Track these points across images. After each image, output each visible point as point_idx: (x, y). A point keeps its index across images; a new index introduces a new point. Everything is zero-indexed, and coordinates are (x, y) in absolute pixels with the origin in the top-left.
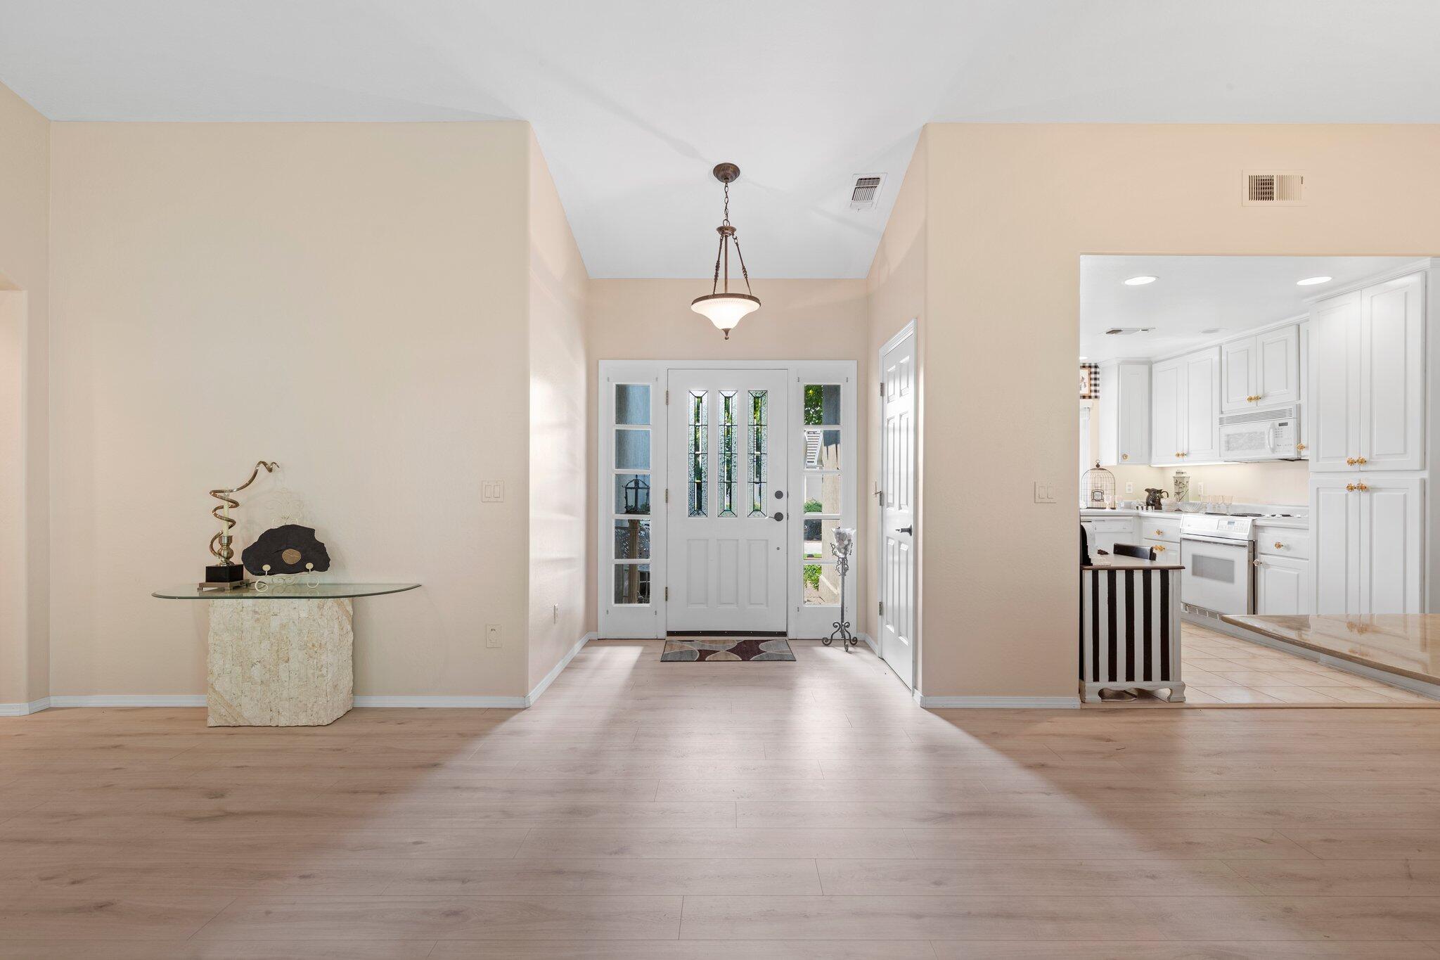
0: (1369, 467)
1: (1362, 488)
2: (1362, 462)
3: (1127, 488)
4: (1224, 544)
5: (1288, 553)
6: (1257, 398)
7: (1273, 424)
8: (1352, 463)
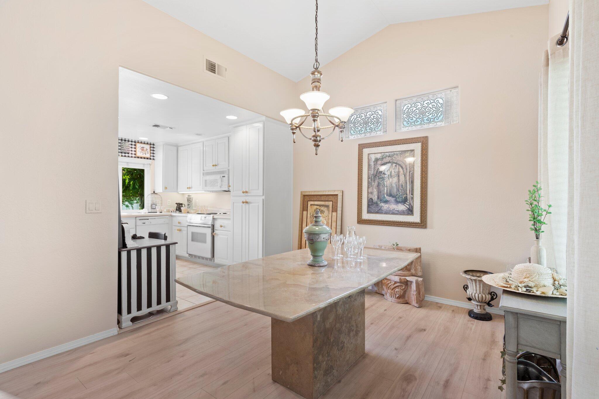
0: (249, 194)
1: (247, 202)
2: (246, 192)
3: (168, 203)
4: (203, 227)
5: (224, 229)
6: (216, 165)
7: (221, 176)
8: (243, 192)
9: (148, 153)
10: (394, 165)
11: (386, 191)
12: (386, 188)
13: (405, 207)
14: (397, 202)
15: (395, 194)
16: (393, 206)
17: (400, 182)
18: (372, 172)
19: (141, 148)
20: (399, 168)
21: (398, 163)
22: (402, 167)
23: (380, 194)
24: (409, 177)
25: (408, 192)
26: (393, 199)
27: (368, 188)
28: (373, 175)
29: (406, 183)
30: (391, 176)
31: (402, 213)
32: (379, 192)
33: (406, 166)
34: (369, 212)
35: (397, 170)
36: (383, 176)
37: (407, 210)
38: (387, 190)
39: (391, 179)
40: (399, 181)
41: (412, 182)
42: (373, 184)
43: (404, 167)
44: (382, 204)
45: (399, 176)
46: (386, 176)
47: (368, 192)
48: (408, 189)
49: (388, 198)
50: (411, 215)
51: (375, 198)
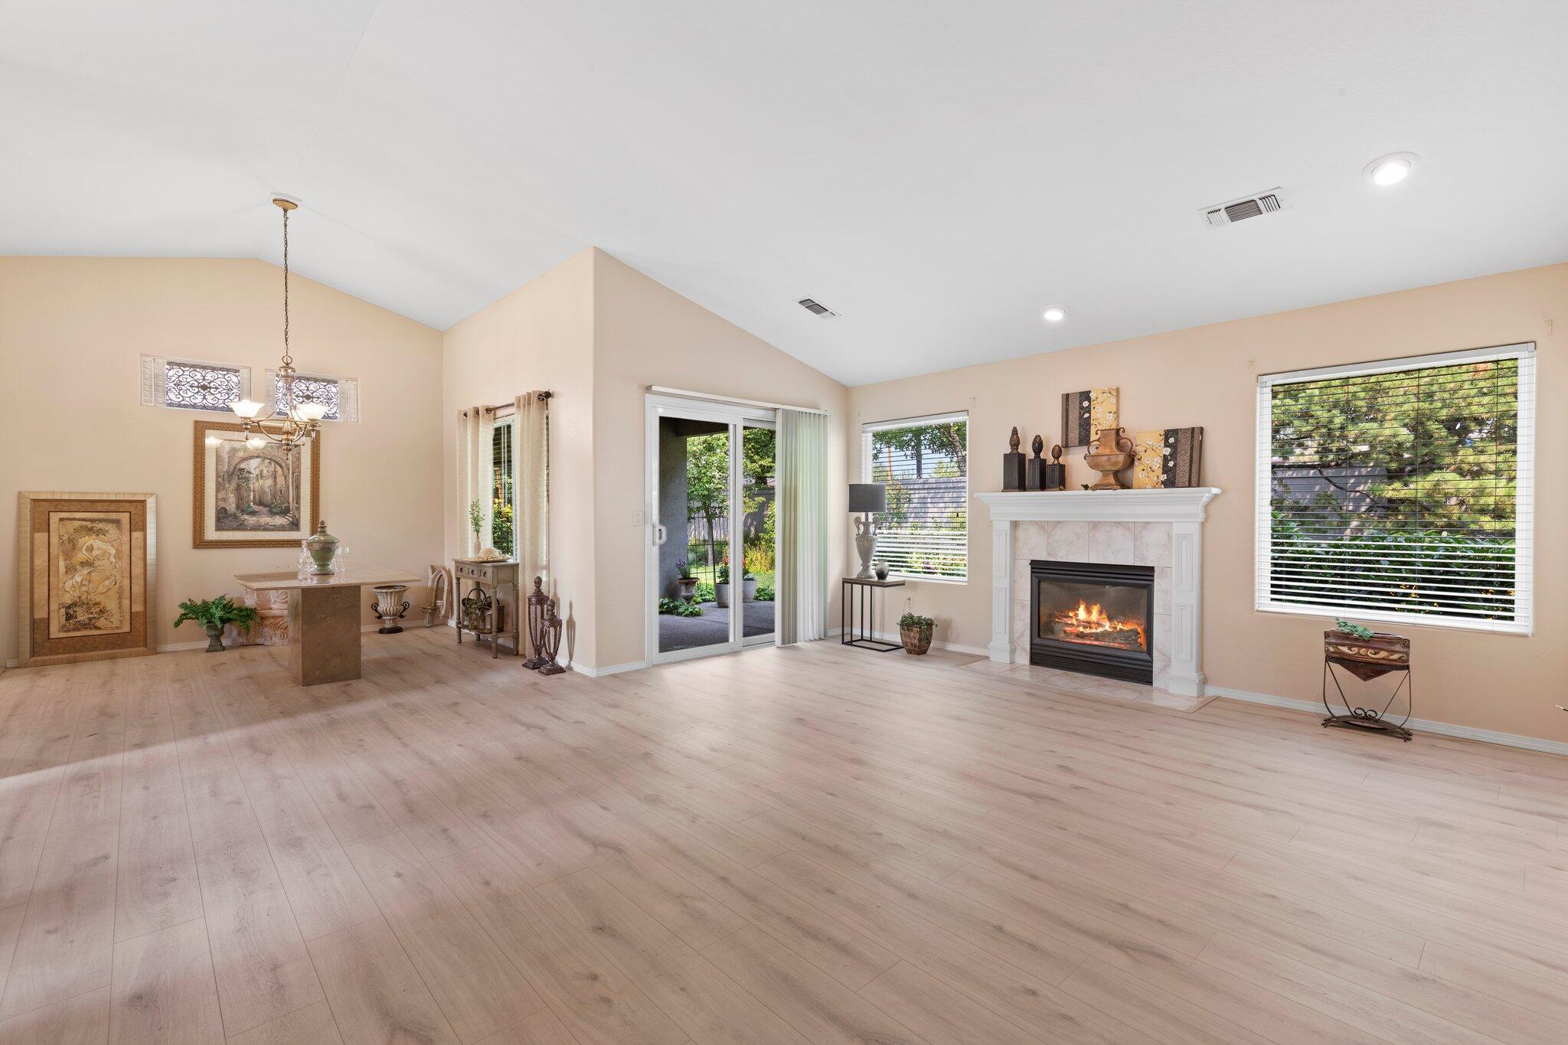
10: (267, 461)
11: (252, 497)
12: (252, 494)
13: (286, 520)
14: (272, 513)
15: (269, 502)
16: (266, 519)
17: (278, 487)
18: (226, 468)
20: (275, 467)
21: (274, 459)
22: (281, 466)
23: (240, 501)
24: (292, 480)
25: (291, 499)
26: (265, 510)
27: (217, 491)
28: (227, 472)
29: (289, 488)
30: (261, 476)
31: (282, 528)
32: (240, 499)
33: (287, 465)
34: (218, 528)
35: (272, 469)
36: (247, 475)
37: (289, 524)
38: (254, 497)
39: (261, 482)
40: (275, 484)
41: (298, 487)
42: (227, 486)
43: (284, 465)
44: (246, 517)
45: (275, 477)
46: (251, 476)
47: (217, 498)
48: (291, 496)
49: (256, 508)
50: (295, 530)
51: (231, 507)
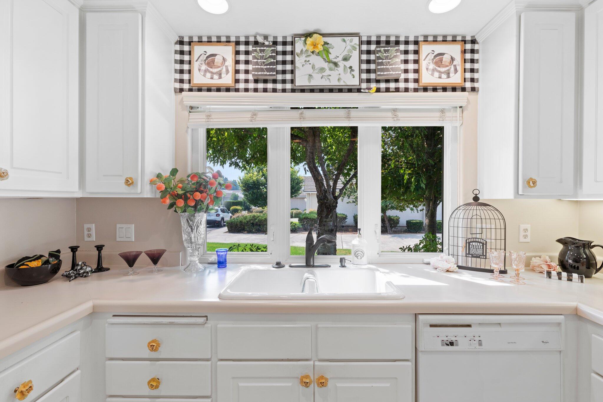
3: (522, 233)
9: (456, 71)
19: (435, 56)
